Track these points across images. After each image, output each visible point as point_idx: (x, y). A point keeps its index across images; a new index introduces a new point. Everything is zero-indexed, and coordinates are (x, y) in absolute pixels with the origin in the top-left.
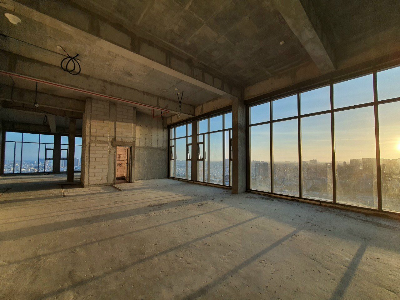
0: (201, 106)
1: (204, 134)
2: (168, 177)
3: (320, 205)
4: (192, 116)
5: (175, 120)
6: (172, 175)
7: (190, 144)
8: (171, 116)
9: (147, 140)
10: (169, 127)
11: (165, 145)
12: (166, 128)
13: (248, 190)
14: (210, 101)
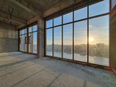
0: (29, 21)
1: (31, 33)
2: (19, 51)
3: (68, 61)
4: (26, 25)
5: (20, 27)
6: (20, 50)
7: (26, 37)
8: (19, 25)
9: (5, 35)
10: (19, 30)
11: (17, 38)
12: (17, 30)
13: (45, 56)
14: (32, 18)
